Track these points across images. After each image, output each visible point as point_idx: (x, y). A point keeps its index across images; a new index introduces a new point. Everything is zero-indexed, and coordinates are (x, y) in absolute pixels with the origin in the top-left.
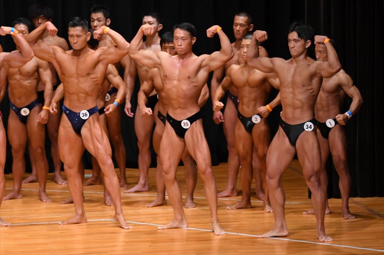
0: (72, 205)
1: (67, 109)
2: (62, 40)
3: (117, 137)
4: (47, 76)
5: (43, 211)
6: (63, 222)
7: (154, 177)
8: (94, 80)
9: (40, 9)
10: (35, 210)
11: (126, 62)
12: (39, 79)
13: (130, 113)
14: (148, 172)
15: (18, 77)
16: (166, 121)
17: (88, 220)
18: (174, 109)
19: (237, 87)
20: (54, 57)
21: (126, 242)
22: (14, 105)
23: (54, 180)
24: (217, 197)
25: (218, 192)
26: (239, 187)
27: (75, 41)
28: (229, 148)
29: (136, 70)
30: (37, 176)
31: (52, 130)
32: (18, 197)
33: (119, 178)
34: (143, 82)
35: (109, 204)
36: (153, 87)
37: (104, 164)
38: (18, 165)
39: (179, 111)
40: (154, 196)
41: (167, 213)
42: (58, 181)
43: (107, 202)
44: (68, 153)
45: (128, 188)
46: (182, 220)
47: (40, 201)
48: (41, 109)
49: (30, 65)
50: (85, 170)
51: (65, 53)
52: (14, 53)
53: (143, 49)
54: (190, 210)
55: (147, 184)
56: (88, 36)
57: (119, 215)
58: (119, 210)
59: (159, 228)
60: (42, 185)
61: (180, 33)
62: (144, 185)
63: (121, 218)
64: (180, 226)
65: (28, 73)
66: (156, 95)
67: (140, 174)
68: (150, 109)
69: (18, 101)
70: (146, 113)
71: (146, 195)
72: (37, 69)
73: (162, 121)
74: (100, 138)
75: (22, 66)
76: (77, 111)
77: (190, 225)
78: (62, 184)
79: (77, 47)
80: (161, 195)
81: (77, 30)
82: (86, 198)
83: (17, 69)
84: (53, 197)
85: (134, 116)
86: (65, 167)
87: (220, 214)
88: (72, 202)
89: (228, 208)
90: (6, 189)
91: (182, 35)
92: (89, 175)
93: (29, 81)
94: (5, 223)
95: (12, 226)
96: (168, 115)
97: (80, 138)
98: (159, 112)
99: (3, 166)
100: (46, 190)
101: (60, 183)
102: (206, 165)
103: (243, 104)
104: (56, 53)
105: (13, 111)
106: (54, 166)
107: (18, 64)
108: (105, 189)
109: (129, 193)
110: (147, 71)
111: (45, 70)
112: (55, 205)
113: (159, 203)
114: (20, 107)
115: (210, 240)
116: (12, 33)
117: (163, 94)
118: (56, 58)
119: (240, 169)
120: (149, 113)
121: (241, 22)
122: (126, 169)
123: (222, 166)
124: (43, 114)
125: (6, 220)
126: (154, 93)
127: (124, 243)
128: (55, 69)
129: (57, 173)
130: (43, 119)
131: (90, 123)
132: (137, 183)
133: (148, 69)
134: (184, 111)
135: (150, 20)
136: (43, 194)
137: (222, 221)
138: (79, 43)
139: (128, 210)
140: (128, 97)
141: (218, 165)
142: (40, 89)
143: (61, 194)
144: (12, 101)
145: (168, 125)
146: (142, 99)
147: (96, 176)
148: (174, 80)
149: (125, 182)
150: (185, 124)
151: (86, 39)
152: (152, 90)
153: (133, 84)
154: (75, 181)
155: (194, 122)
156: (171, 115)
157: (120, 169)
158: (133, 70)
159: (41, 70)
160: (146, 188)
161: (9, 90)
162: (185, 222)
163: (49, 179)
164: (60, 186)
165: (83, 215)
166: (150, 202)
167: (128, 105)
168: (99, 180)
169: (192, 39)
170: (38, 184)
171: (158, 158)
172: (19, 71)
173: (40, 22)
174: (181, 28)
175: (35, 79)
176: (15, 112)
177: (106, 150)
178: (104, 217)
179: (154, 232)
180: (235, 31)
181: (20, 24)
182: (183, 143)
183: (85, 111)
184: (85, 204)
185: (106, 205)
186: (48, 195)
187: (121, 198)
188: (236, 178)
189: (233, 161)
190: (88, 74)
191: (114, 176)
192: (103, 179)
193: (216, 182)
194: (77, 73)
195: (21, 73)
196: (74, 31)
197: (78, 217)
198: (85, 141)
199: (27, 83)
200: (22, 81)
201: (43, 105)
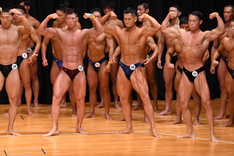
0: (125, 122)
1: (122, 64)
2: (120, 21)
3: (152, 81)
4: (111, 43)
5: (107, 125)
6: (119, 132)
7: (175, 106)
8: (139, 47)
9: (107, 3)
10: (102, 124)
11: (159, 35)
12: (106, 45)
13: (160, 66)
14: (171, 103)
15: (93, 44)
16: (183, 71)
17: (134, 132)
18: (188, 64)
19: (227, 52)
20: (115, 32)
21: (157, 146)
22: (91, 61)
23: (113, 106)
24: (214, 119)
25: (214, 116)
26: (228, 113)
27: (127, 22)
28: (221, 89)
29: (165, 40)
30: (104, 104)
31: (113, 76)
32: (93, 117)
33: (153, 106)
34: (169, 47)
35: (147, 122)
36: (175, 51)
37: (144, 97)
38: (93, 97)
39: (191, 66)
40: (175, 118)
41: (183, 128)
42: (117, 107)
43: (146, 121)
44: (122, 90)
45: (159, 112)
46: (192, 133)
47: (105, 119)
48: (107, 64)
49: (101, 37)
50: (133, 101)
51: (122, 30)
52: (92, 29)
53: (170, 27)
54: (196, 127)
55: (170, 110)
56: (135, 19)
57: (153, 128)
58: (153, 126)
59: (178, 137)
60: (107, 109)
61: (192, 17)
62: (169, 111)
63: (154, 131)
64: (190, 136)
65: (100, 41)
66: (177, 56)
67: (166, 104)
68: (173, 64)
69: (93, 58)
70: (171, 67)
71: (170, 117)
72: (105, 39)
73: (180, 72)
74: (141, 82)
75: (97, 37)
76: (128, 65)
77: (197, 136)
78: (119, 109)
79: (128, 25)
80: (179, 117)
81: (129, 16)
82: (133, 118)
83: (93, 39)
84: (113, 117)
85: (163, 68)
86: (120, 99)
87: (215, 130)
88: (125, 120)
89: (221, 126)
90: (86, 111)
91: (194, 19)
92: (135, 104)
93: (100, 46)
94: (85, 132)
95: (89, 134)
96: (184, 68)
97: (130, 81)
98: (178, 66)
99: (84, 98)
100: (109, 113)
101: (118, 109)
102: (207, 99)
103: (231, 62)
104: (116, 30)
105: (90, 64)
106: (114, 98)
107: (94, 36)
108: (145, 113)
109: (159, 115)
110: (171, 41)
111: (110, 39)
112: (114, 122)
113: (178, 122)
114: (95, 62)
115: (210, 145)
116: (91, 17)
117: (181, 55)
118: (116, 33)
119: (228, 102)
120: (172, 67)
121: (228, 10)
122: (158, 101)
123: (217, 100)
124: (108, 66)
125: (86, 130)
126: (175, 54)
127: (156, 146)
128: (116, 39)
129: (116, 102)
130: (108, 69)
131: (136, 72)
132: (164, 109)
133: (172, 39)
134: (194, 65)
135: (173, 9)
136: (107, 115)
137: (217, 134)
138: (129, 23)
139: (158, 126)
140: (160, 57)
141: (214, 99)
142: (107, 51)
143: (118, 115)
144: (90, 58)
145: (184, 74)
146: (168, 58)
147: (139, 105)
148: (188, 46)
149: (157, 109)
150: (195, 74)
151: (134, 21)
152: (174, 53)
153: (163, 49)
154: (127, 108)
155: (200, 73)
156: (186, 68)
157: (154, 101)
158: (163, 40)
159: (107, 40)
160: (170, 113)
161: (88, 51)
162: (193, 134)
163: (111, 106)
164: (118, 111)
165: (131, 128)
166: (172, 121)
167: (159, 62)
168: (141, 107)
169: (200, 21)
170: (105, 108)
171: (177, 94)
172: (94, 40)
173: (107, 10)
174: (193, 14)
175: (104, 45)
176: (91, 65)
177: (145, 89)
178: (144, 130)
179: (174, 140)
180: (225, 16)
181: (96, 12)
182: (193, 86)
183: (133, 65)
184: (132, 122)
185: (145, 122)
186: (110, 115)
187: (154, 119)
188: (225, 108)
189: (224, 97)
190: (135, 43)
191: (150, 105)
192: (144, 107)
193: (213, 110)
194: (128, 42)
195: (95, 41)
196: (127, 16)
197: (129, 129)
198: (132, 83)
199: (99, 47)
200: (96, 46)
201: (108, 61)
